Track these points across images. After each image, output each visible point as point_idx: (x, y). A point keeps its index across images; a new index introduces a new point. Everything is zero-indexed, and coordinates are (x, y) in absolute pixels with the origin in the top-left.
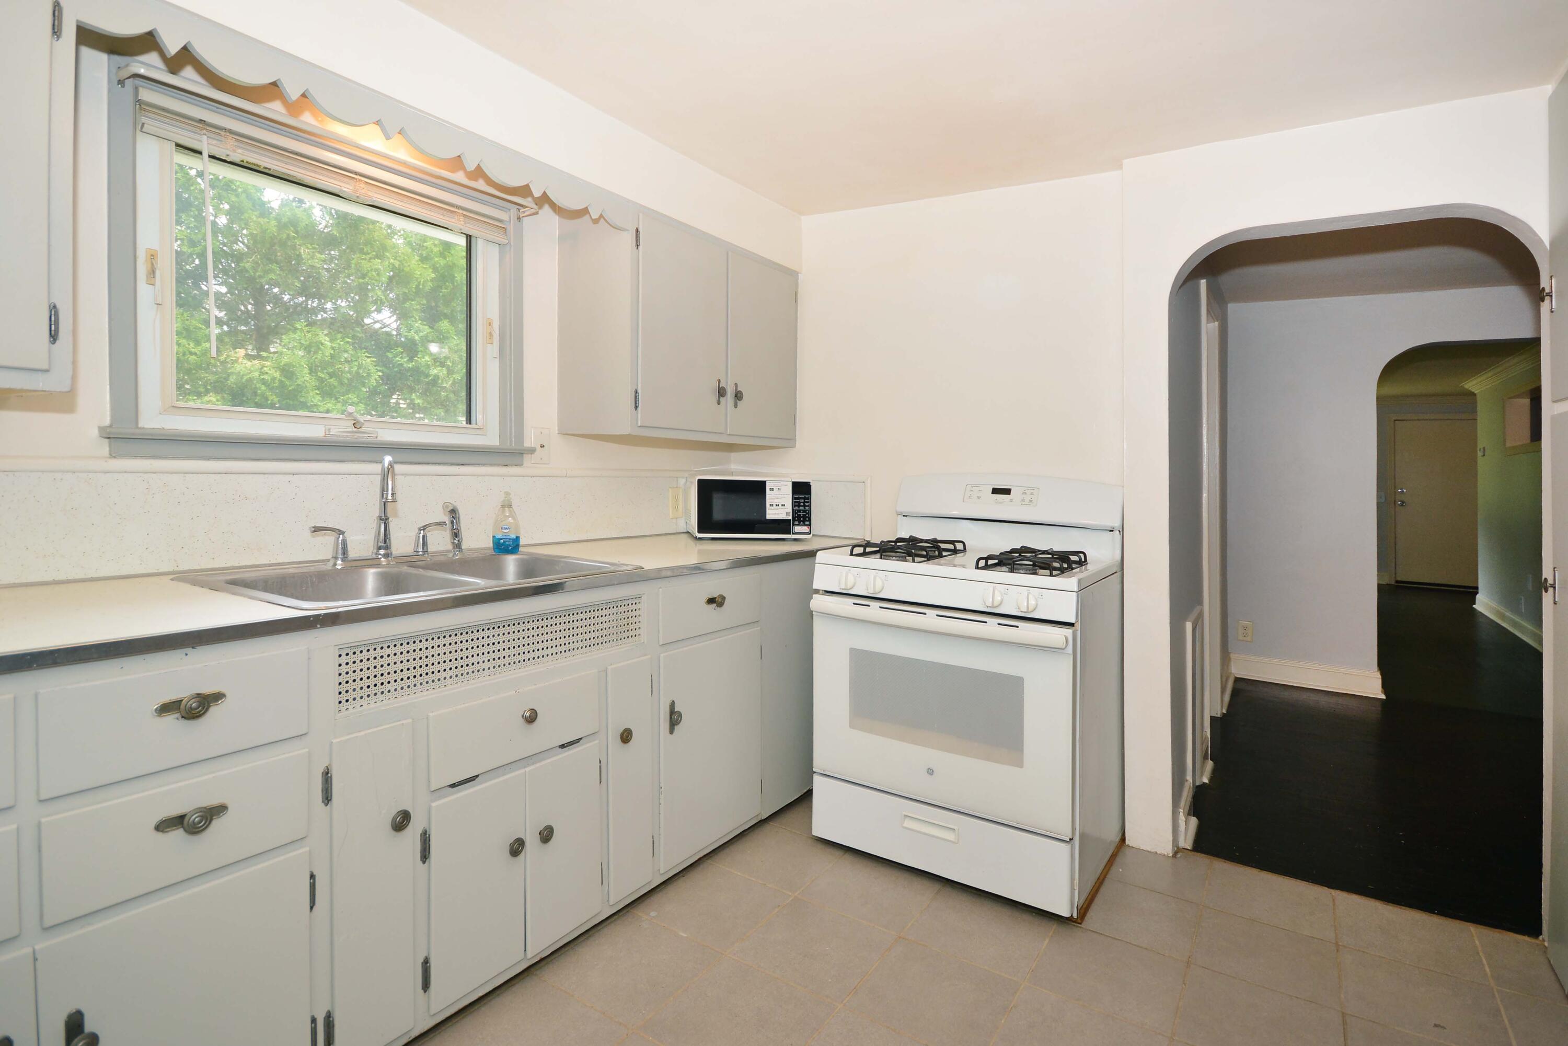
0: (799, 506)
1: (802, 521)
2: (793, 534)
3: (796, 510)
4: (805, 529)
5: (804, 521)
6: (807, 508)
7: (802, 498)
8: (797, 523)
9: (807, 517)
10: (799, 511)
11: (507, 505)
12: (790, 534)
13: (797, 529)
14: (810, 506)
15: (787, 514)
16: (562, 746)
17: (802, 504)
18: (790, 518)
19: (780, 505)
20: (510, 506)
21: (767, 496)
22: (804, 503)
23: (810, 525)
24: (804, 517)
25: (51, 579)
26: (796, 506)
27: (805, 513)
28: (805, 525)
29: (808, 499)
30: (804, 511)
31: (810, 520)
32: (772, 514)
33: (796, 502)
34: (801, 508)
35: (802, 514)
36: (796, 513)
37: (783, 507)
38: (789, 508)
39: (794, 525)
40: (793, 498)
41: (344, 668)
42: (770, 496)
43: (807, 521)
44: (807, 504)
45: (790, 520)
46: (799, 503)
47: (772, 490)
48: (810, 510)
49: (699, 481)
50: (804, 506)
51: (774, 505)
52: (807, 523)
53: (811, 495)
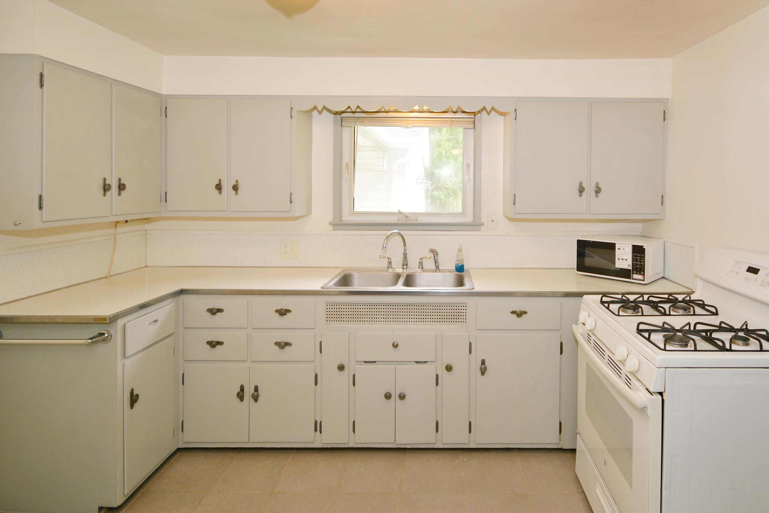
0: (637, 261)
1: (639, 271)
2: (632, 279)
3: (634, 264)
4: (640, 277)
5: (640, 272)
6: (642, 263)
7: (639, 256)
8: (635, 272)
9: (642, 269)
10: (637, 265)
11: (460, 250)
12: (631, 279)
13: (635, 276)
14: (644, 262)
15: (629, 265)
16: (416, 362)
17: (639, 260)
18: (631, 268)
19: (624, 260)
20: (462, 251)
21: (616, 252)
22: (640, 259)
23: (644, 275)
24: (640, 269)
25: (320, 266)
26: (634, 261)
27: (641, 267)
28: (641, 274)
29: (643, 257)
30: (640, 265)
31: (644, 271)
32: (620, 264)
33: (635, 258)
34: (638, 263)
35: (638, 266)
36: (635, 266)
37: (626, 261)
38: (630, 262)
39: (633, 273)
40: (633, 256)
41: (328, 309)
42: (618, 254)
43: (642, 272)
44: (642, 261)
45: (631, 270)
46: (637, 259)
47: (619, 249)
48: (644, 265)
49: (578, 240)
50: (640, 262)
51: (621, 259)
52: (642, 273)
53: (644, 254)
